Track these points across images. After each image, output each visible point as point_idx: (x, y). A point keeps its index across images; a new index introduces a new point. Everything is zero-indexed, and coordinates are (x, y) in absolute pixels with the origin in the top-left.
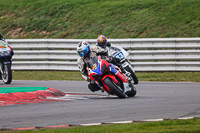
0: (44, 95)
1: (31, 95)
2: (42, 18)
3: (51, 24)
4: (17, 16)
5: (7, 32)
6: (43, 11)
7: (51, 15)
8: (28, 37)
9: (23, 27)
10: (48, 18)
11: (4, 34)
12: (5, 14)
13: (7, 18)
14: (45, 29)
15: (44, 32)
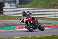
4: (57, 2)
11: (53, 7)
12: (54, 1)
13: (54, 3)
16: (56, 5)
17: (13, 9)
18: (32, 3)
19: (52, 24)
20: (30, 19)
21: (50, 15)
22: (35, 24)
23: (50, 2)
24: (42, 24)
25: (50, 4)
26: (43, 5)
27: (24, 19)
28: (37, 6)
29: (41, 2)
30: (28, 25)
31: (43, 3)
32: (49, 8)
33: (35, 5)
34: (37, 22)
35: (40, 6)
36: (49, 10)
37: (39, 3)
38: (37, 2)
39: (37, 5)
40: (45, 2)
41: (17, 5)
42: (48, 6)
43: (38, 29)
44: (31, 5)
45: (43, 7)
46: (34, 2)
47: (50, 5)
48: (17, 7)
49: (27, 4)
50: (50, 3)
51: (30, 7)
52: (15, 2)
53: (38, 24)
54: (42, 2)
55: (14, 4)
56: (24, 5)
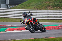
0: (58, 27)
2: (58, 3)
3: (61, 5)
4: (50, 3)
6: (58, 1)
7: (61, 2)
9: (52, 6)
10: (60, 3)
11: (46, 8)
12: (46, 2)
13: (47, 3)
14: (59, 7)
15: (59, 8)
16: (49, 6)
17: (3, 10)
18: (23, 3)
20: (31, 20)
22: (36, 25)
23: (42, 2)
24: (43, 25)
25: (42, 5)
26: (36, 6)
27: (25, 20)
28: (29, 7)
29: (32, 3)
30: (29, 26)
31: (35, 4)
32: (41, 9)
33: (26, 6)
34: (38, 23)
35: (32, 7)
36: (42, 11)
37: (30, 4)
38: (29, 2)
39: (29, 5)
40: (37, 2)
41: (8, 6)
42: (40, 7)
43: (39, 30)
44: (22, 6)
45: (35, 8)
46: (25, 2)
47: (43, 6)
48: (8, 8)
49: (18, 4)
50: (43, 4)
51: (21, 8)
52: (5, 2)
53: (39, 25)
54: (34, 2)
55: (4, 5)
56: (15, 6)
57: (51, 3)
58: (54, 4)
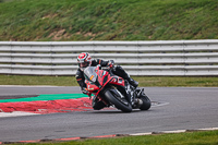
0: (89, 103)
1: (75, 103)
2: (87, 18)
3: (97, 25)
4: (61, 16)
5: (49, 34)
6: (89, 11)
7: (98, 15)
8: (72, 40)
9: (67, 28)
10: (94, 19)
11: (46, 36)
13: (49, 19)
14: (90, 31)
15: (90, 34)
16: (57, 28)
19: (43, 99)
21: (34, 64)
23: (33, 15)
25: (32, 25)
26: (9, 27)
31: (7, 21)
36: (31, 46)
40: (14, 15)
42: (25, 31)
45: (5, 34)
47: (35, 28)
50: (35, 21)
57: (64, 19)
58: (72, 22)
